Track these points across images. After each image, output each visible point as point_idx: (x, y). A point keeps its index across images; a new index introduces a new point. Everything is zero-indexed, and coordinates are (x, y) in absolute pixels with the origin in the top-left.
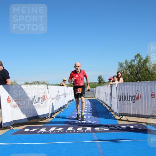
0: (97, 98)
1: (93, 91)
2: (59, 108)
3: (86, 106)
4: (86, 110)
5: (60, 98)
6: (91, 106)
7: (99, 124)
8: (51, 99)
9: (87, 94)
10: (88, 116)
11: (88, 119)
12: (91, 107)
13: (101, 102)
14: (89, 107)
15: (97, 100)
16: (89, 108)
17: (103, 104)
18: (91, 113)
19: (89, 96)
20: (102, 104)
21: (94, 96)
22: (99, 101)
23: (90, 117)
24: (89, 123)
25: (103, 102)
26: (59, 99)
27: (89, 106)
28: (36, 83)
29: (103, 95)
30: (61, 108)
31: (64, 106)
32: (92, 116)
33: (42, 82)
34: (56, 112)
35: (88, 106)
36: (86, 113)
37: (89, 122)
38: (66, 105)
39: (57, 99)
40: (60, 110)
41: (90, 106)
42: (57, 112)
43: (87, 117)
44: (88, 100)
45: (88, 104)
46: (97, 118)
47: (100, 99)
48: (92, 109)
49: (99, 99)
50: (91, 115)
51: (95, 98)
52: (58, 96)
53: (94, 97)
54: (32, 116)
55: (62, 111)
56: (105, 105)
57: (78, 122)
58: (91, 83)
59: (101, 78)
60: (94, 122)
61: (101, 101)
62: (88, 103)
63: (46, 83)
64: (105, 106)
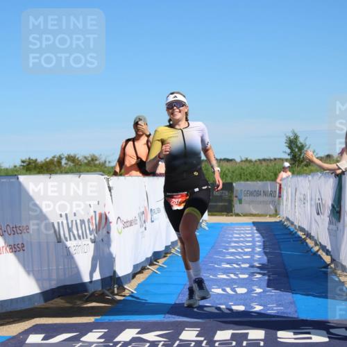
0: (288, 219)
1: (272, 194)
2: (150, 255)
3: (248, 247)
4: (247, 265)
5: (152, 221)
6: (265, 247)
7: (295, 316)
8: (120, 225)
9: (250, 203)
10: (255, 288)
11: (253, 300)
12: (266, 253)
13: (300, 234)
14: (259, 253)
15: (286, 228)
16: (257, 256)
17: (308, 241)
18: (264, 274)
19: (254, 212)
20: (303, 241)
21: (276, 211)
22: (292, 228)
23: (259, 290)
24: (259, 314)
25: (308, 235)
26: (148, 224)
27: (259, 250)
28: (64, 161)
29: (309, 209)
30: (157, 256)
31: (167, 247)
32: (268, 286)
33: (85, 158)
34: (139, 270)
35: (253, 248)
36: (246, 276)
37: (258, 308)
38: (173, 243)
39: (141, 226)
40: (151, 264)
41: (259, 246)
42: (140, 272)
43: (250, 291)
44: (254, 223)
45: (253, 241)
46: (288, 296)
47: (296, 223)
48: (269, 261)
49: (292, 223)
50: (265, 283)
51: (277, 219)
52: (143, 213)
53: (276, 213)
54: (54, 285)
55: (161, 268)
56: (316, 244)
57: (219, 309)
58: (264, 160)
59: (299, 145)
60: (273, 309)
61: (302, 229)
62: (253, 237)
63: (102, 160)
64: (316, 248)
